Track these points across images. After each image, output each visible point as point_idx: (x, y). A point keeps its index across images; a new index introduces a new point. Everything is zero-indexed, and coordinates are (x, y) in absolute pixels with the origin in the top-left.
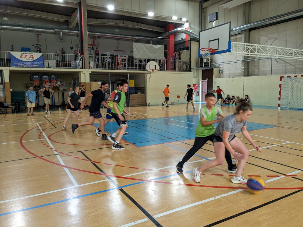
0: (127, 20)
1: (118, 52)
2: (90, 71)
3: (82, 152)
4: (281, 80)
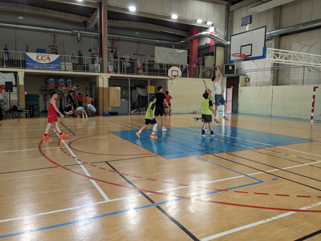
0: (148, 23)
1: (138, 56)
2: (109, 75)
3: (107, 162)
4: (314, 90)
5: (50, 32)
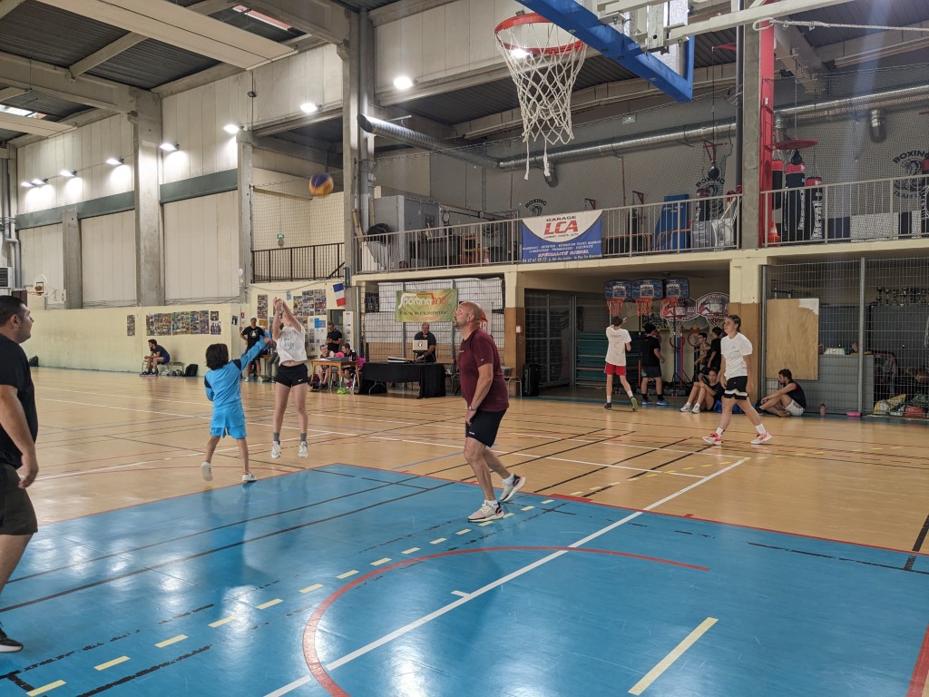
2: (763, 256)
5: (697, 139)
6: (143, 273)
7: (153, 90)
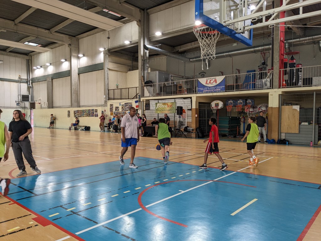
2: (280, 91)
5: (259, 51)
6: (73, 97)
7: (76, 37)
